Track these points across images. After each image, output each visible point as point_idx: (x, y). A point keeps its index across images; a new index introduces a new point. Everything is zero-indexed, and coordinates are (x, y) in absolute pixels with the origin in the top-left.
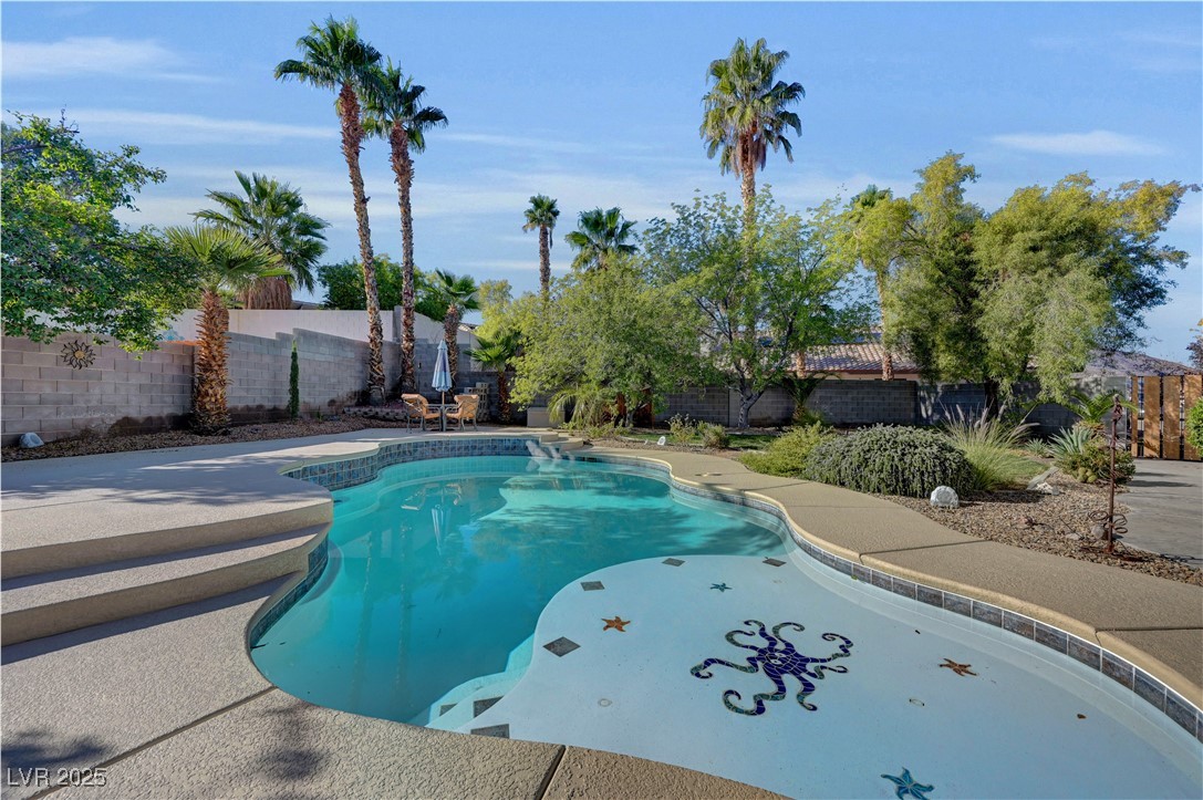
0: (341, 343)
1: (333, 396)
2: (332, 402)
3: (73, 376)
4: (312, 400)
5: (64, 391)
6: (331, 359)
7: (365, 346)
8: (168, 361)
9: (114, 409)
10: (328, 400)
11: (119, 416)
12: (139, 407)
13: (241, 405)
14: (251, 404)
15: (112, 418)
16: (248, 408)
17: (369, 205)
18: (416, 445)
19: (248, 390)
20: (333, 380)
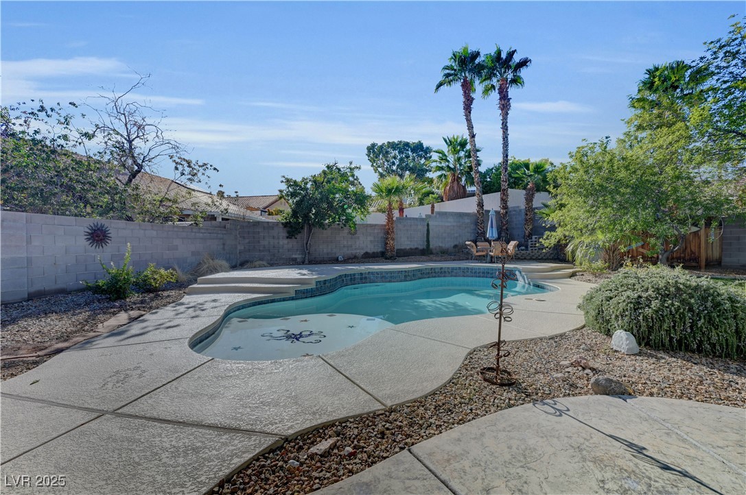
0: (461, 215)
1: (456, 243)
2: (455, 246)
3: (352, 238)
4: (444, 245)
5: (350, 243)
6: (455, 224)
7: (475, 215)
8: (380, 231)
9: (363, 249)
10: (453, 245)
11: (365, 251)
12: (371, 248)
13: (408, 248)
14: (413, 247)
15: (362, 252)
16: (411, 249)
17: (476, 139)
18: (453, 269)
19: (411, 241)
20: (456, 235)
